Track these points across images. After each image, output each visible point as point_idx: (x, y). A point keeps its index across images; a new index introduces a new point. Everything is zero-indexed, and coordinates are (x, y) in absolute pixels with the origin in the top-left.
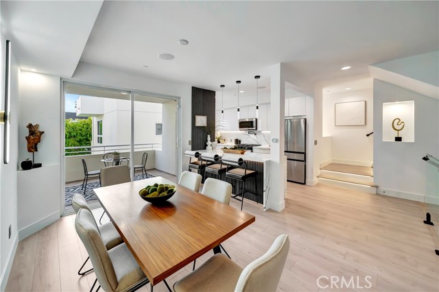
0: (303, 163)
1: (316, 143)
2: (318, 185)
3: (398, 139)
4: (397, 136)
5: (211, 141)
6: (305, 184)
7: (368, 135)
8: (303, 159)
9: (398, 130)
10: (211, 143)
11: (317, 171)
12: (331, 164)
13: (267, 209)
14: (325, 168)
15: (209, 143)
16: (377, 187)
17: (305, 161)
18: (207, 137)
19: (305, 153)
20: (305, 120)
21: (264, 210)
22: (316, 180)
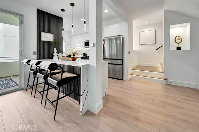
0: (122, 66)
1: (129, 53)
2: (131, 80)
3: (179, 49)
4: (178, 47)
5: (58, 52)
6: (122, 80)
7: (157, 49)
8: (122, 64)
9: (178, 43)
10: (57, 54)
11: (130, 71)
12: (138, 66)
13: (83, 112)
14: (134, 69)
15: (55, 54)
16: (167, 80)
17: (123, 64)
18: (54, 50)
19: (123, 60)
20: (123, 38)
21: (81, 114)
22: (129, 77)
